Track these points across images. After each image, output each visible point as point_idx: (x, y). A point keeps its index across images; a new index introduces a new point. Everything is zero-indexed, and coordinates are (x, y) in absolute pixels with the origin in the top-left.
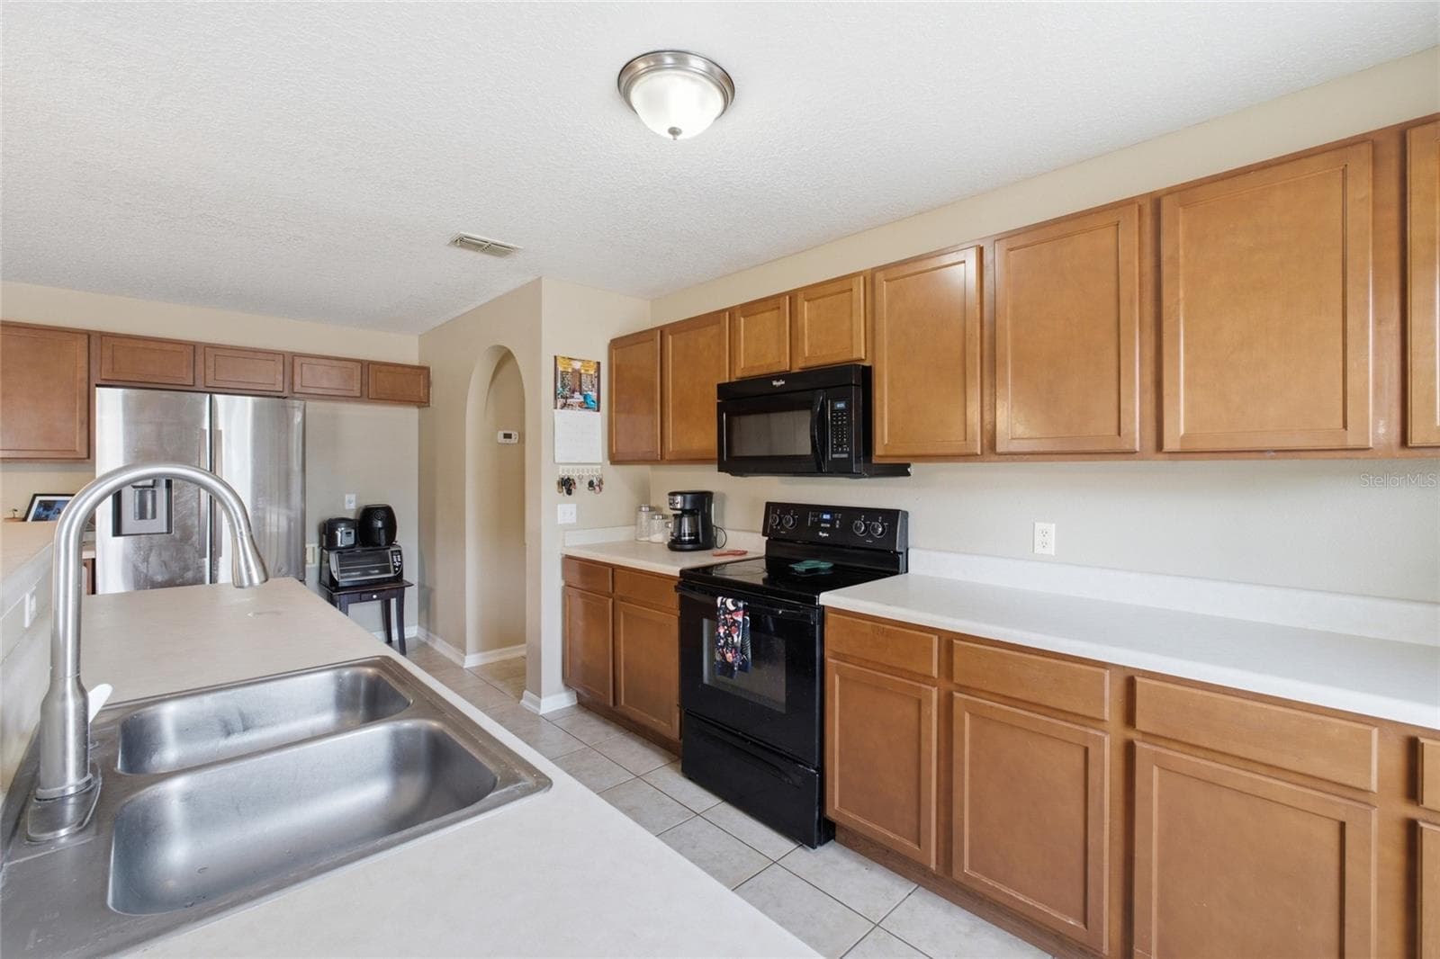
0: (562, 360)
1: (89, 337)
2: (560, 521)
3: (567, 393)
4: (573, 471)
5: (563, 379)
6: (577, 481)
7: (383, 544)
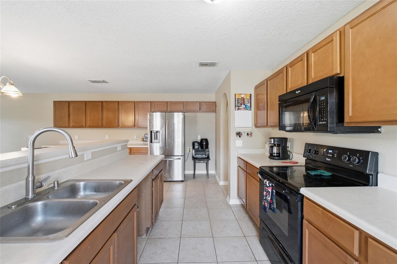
0: (237, 95)
1: (151, 102)
2: (237, 145)
3: (239, 105)
4: (241, 130)
5: (238, 101)
6: (243, 133)
7: (204, 148)
